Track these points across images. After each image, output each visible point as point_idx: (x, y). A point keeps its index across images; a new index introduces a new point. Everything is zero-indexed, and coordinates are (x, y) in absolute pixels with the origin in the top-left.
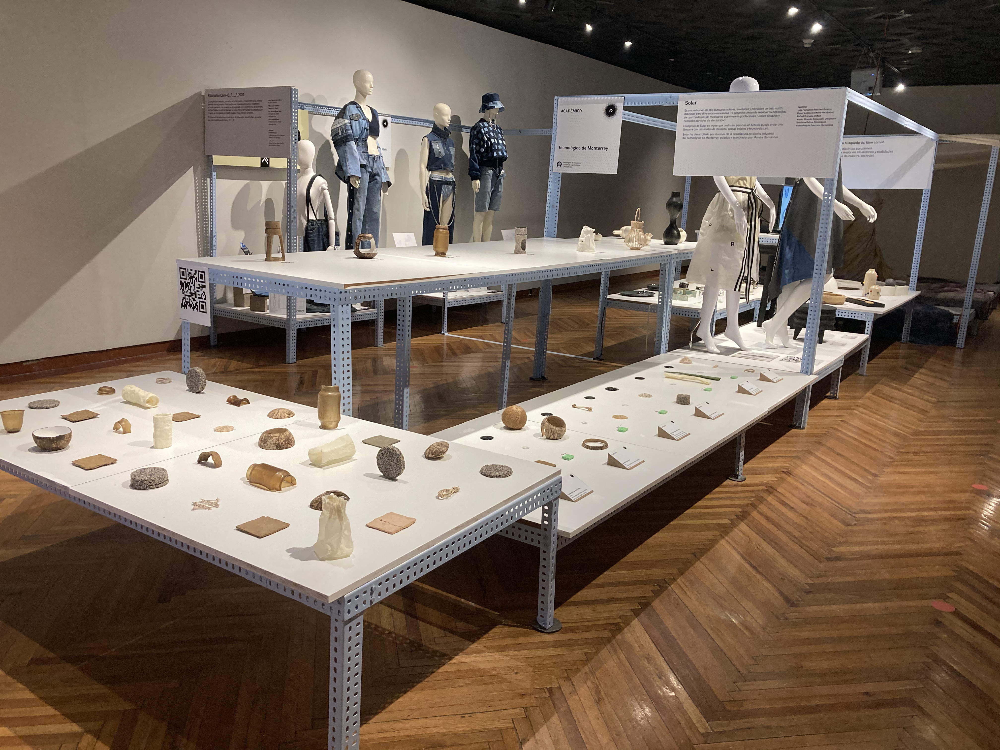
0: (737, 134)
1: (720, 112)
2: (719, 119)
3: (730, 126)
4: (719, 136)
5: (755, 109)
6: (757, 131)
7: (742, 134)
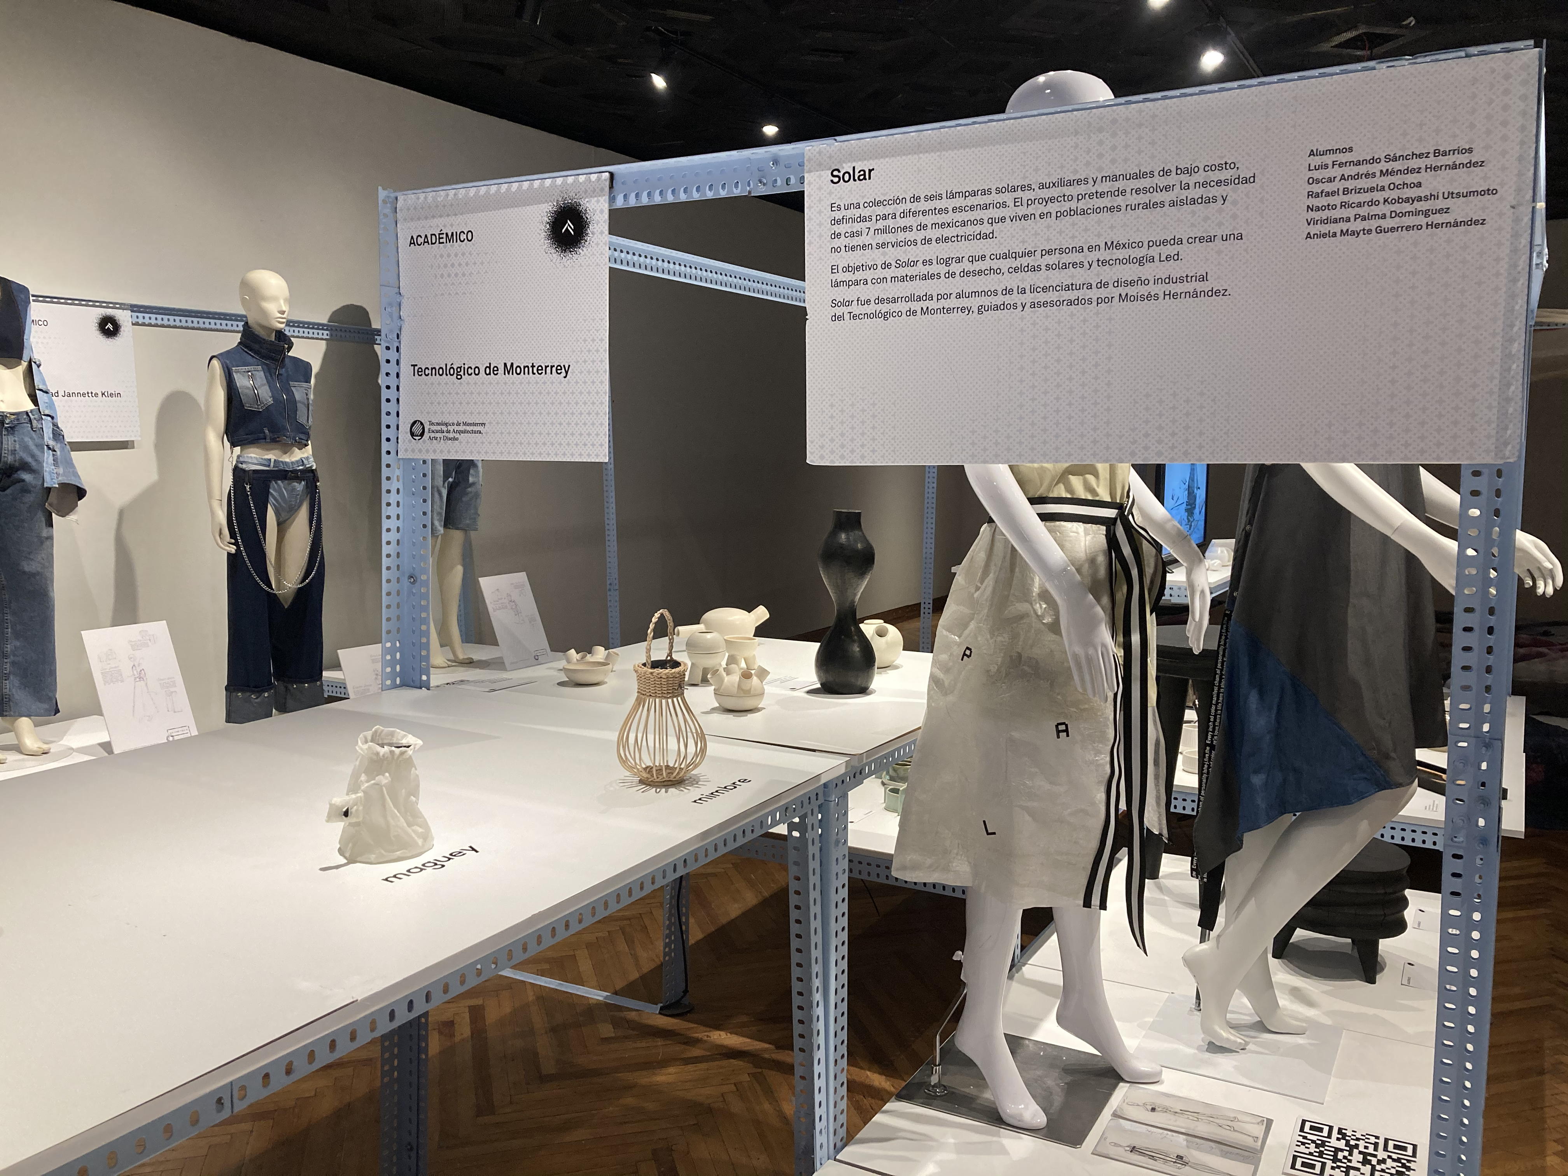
0: (1045, 289)
1: (971, 201)
2: (969, 230)
3: (1016, 256)
4: (974, 303)
5: (1115, 178)
6: (1129, 272)
7: (1069, 288)
